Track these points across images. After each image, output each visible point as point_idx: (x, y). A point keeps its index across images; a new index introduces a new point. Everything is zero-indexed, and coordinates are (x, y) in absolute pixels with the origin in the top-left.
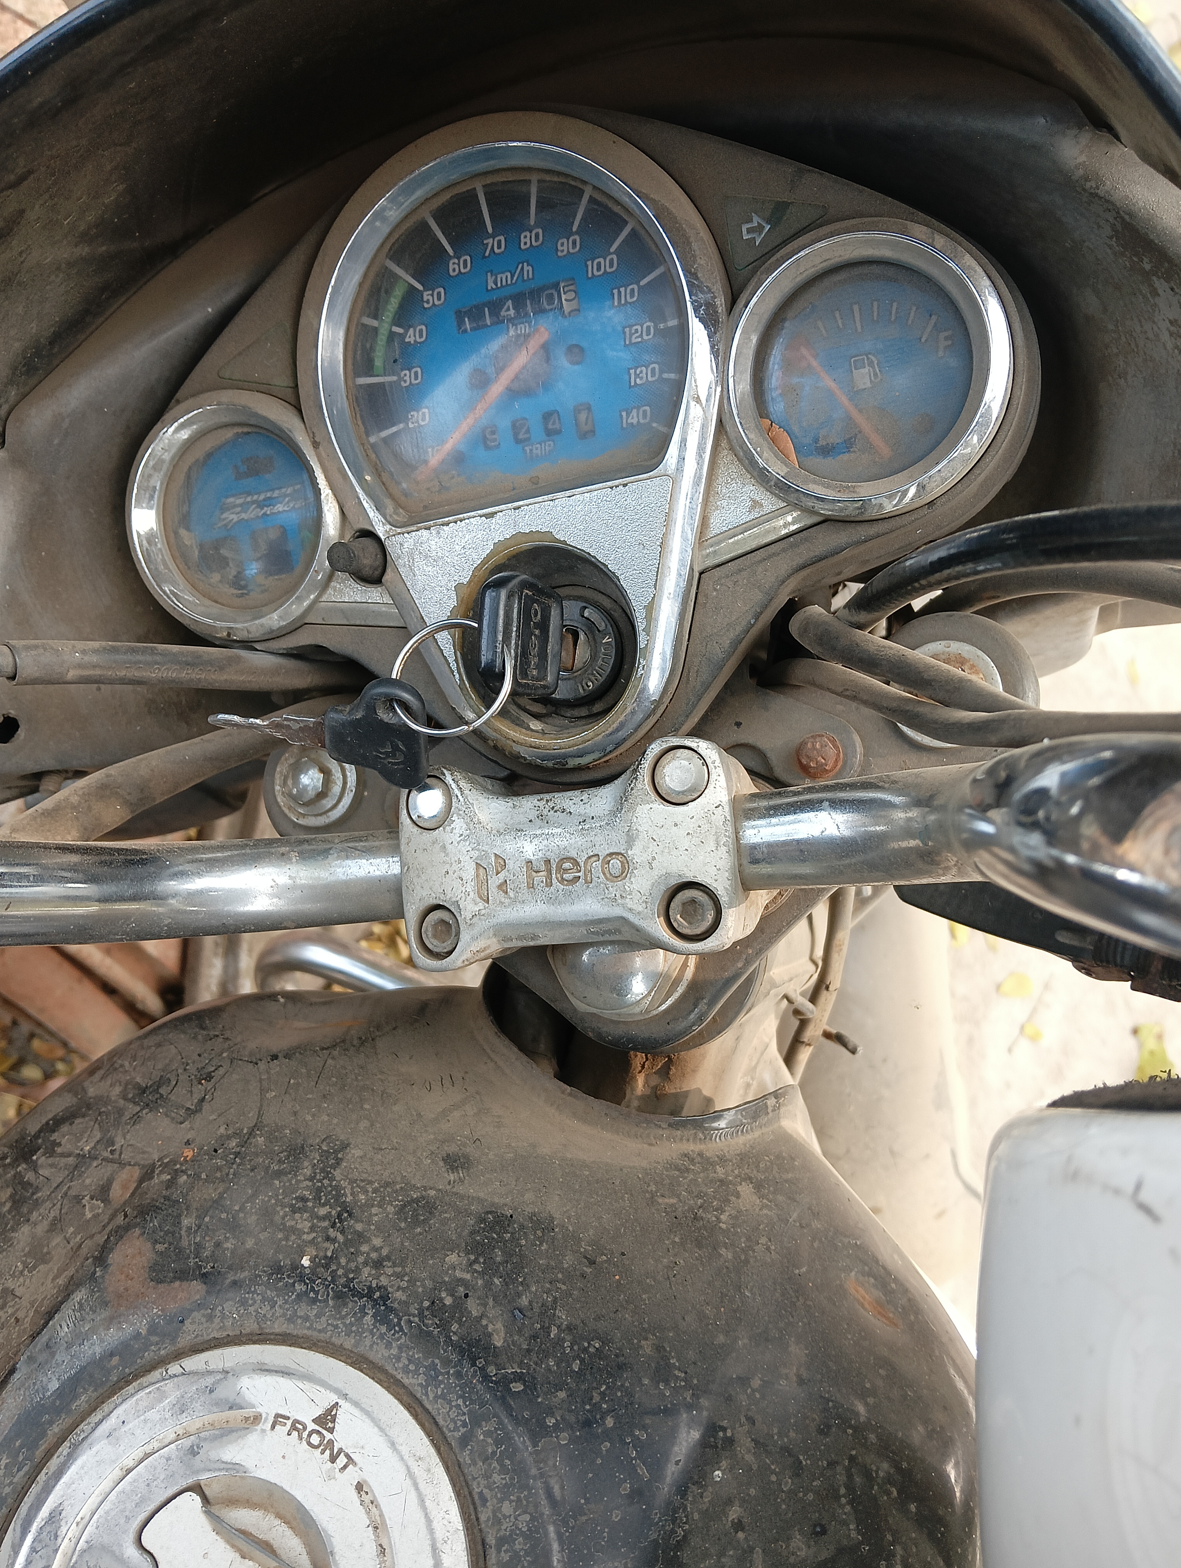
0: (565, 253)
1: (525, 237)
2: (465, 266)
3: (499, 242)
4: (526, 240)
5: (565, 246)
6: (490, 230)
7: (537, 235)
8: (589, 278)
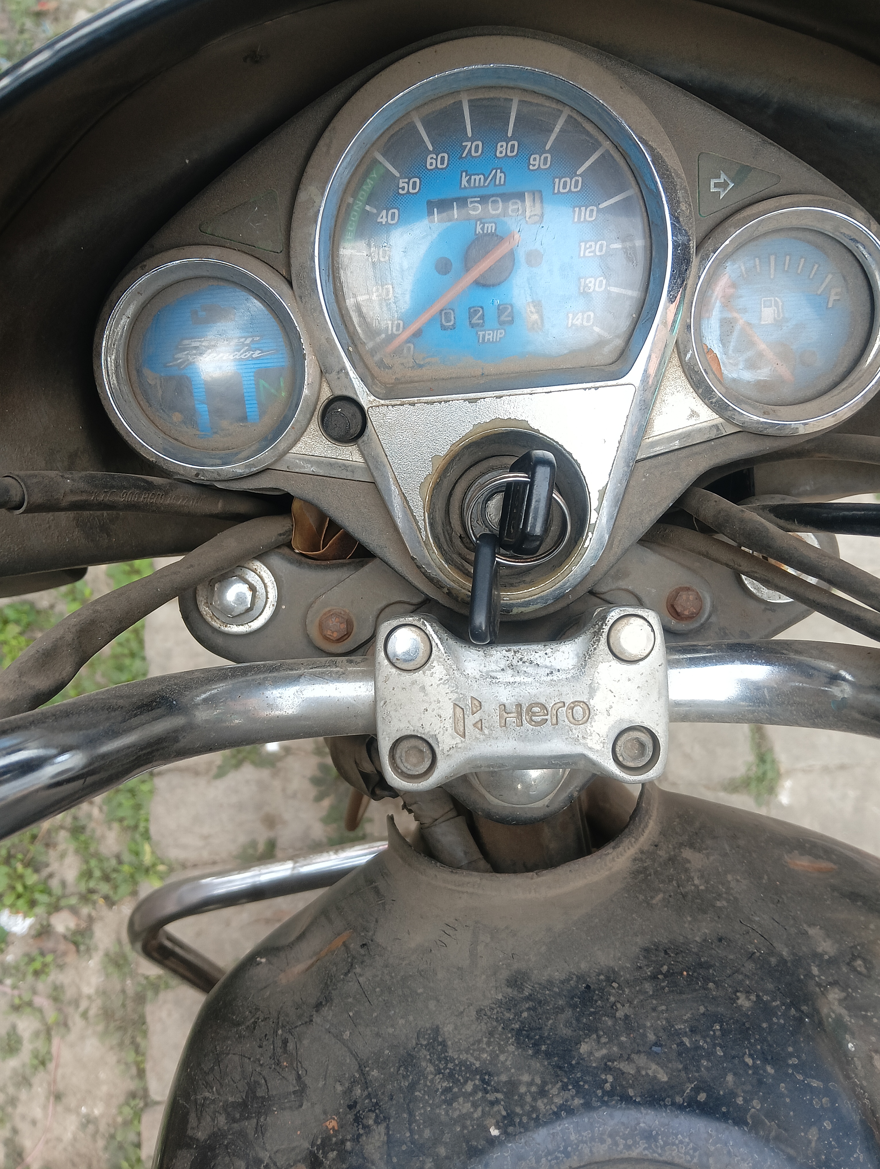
0: (536, 167)
1: (502, 146)
2: (442, 163)
3: (477, 147)
4: (502, 149)
5: (536, 161)
6: (470, 134)
7: (513, 146)
8: (554, 194)
